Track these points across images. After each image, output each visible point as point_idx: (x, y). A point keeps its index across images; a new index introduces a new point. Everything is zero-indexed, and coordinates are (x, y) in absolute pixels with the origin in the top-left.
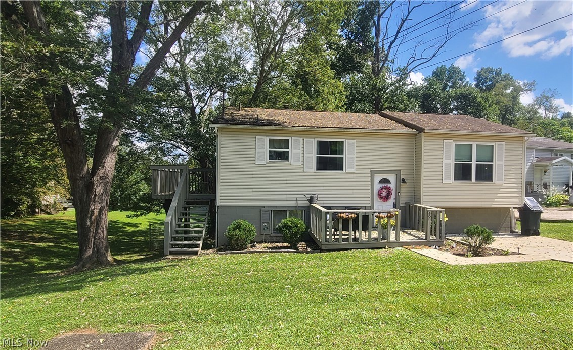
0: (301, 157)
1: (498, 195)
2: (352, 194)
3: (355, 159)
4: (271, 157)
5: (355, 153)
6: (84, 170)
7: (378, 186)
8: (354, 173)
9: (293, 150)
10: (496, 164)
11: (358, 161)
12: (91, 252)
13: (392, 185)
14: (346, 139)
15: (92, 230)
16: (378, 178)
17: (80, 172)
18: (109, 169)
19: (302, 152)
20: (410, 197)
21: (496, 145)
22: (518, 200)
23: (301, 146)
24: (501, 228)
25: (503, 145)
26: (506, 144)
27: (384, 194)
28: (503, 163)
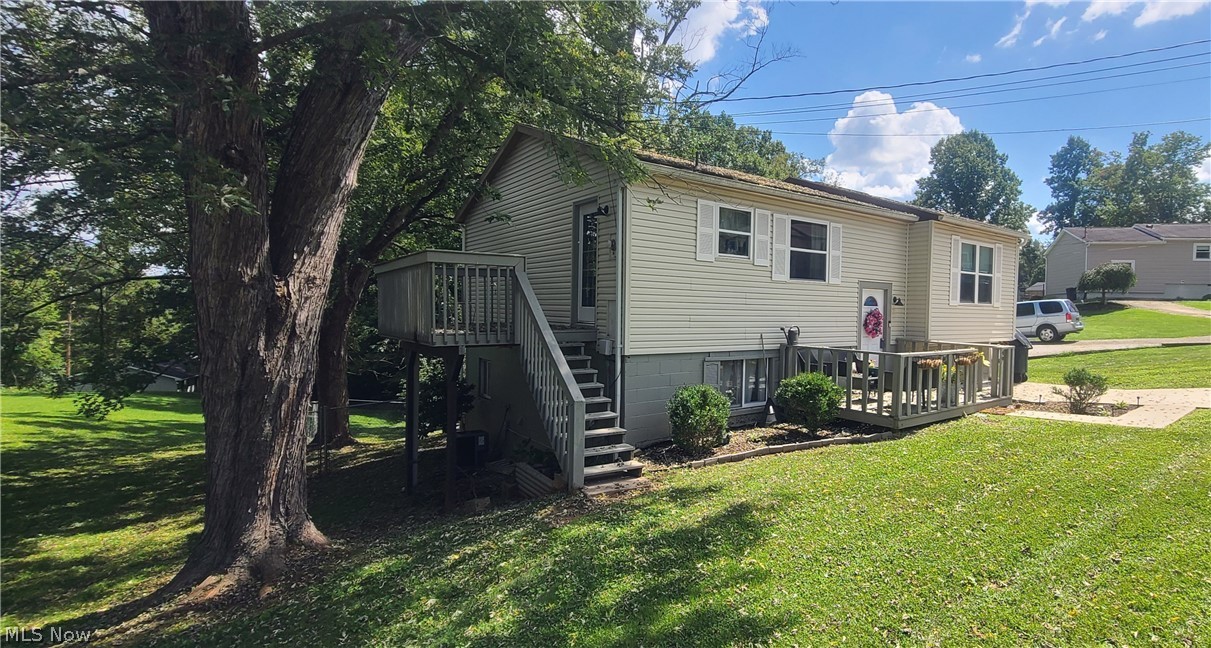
0: (769, 252)
1: (995, 324)
2: (834, 324)
3: (841, 259)
4: (723, 249)
5: (841, 249)
8: (837, 286)
9: (757, 237)
10: (996, 277)
11: (846, 265)
13: (880, 309)
14: (831, 221)
19: (770, 241)
20: (900, 329)
21: (996, 248)
23: (770, 229)
26: (1003, 247)
28: (1000, 275)
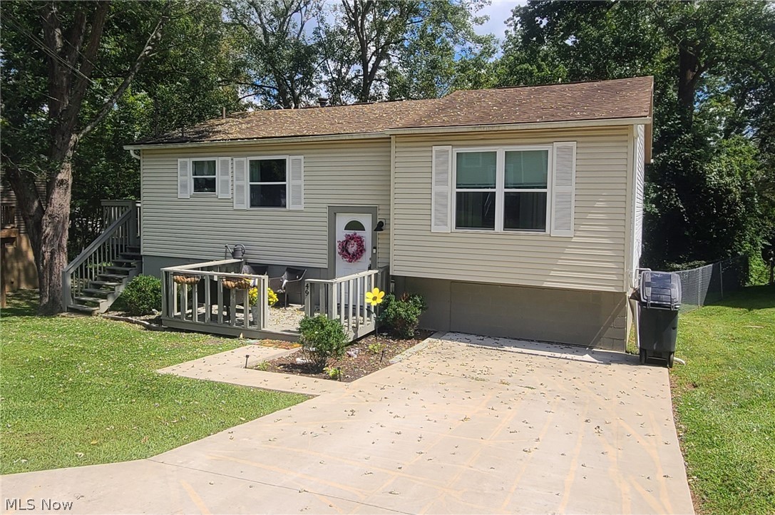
0: (231, 187)
1: (560, 262)
3: (303, 187)
4: (196, 188)
5: (303, 178)
6: (32, 207)
7: (341, 235)
8: (301, 211)
9: (221, 177)
10: (554, 192)
11: (307, 192)
12: (47, 300)
13: (367, 235)
14: (290, 155)
15: (45, 276)
16: (343, 220)
17: (29, 211)
18: (57, 206)
19: (230, 179)
21: (554, 150)
22: (615, 277)
23: (230, 170)
24: (600, 337)
25: (572, 148)
26: (579, 145)
27: (352, 248)
28: (572, 189)
